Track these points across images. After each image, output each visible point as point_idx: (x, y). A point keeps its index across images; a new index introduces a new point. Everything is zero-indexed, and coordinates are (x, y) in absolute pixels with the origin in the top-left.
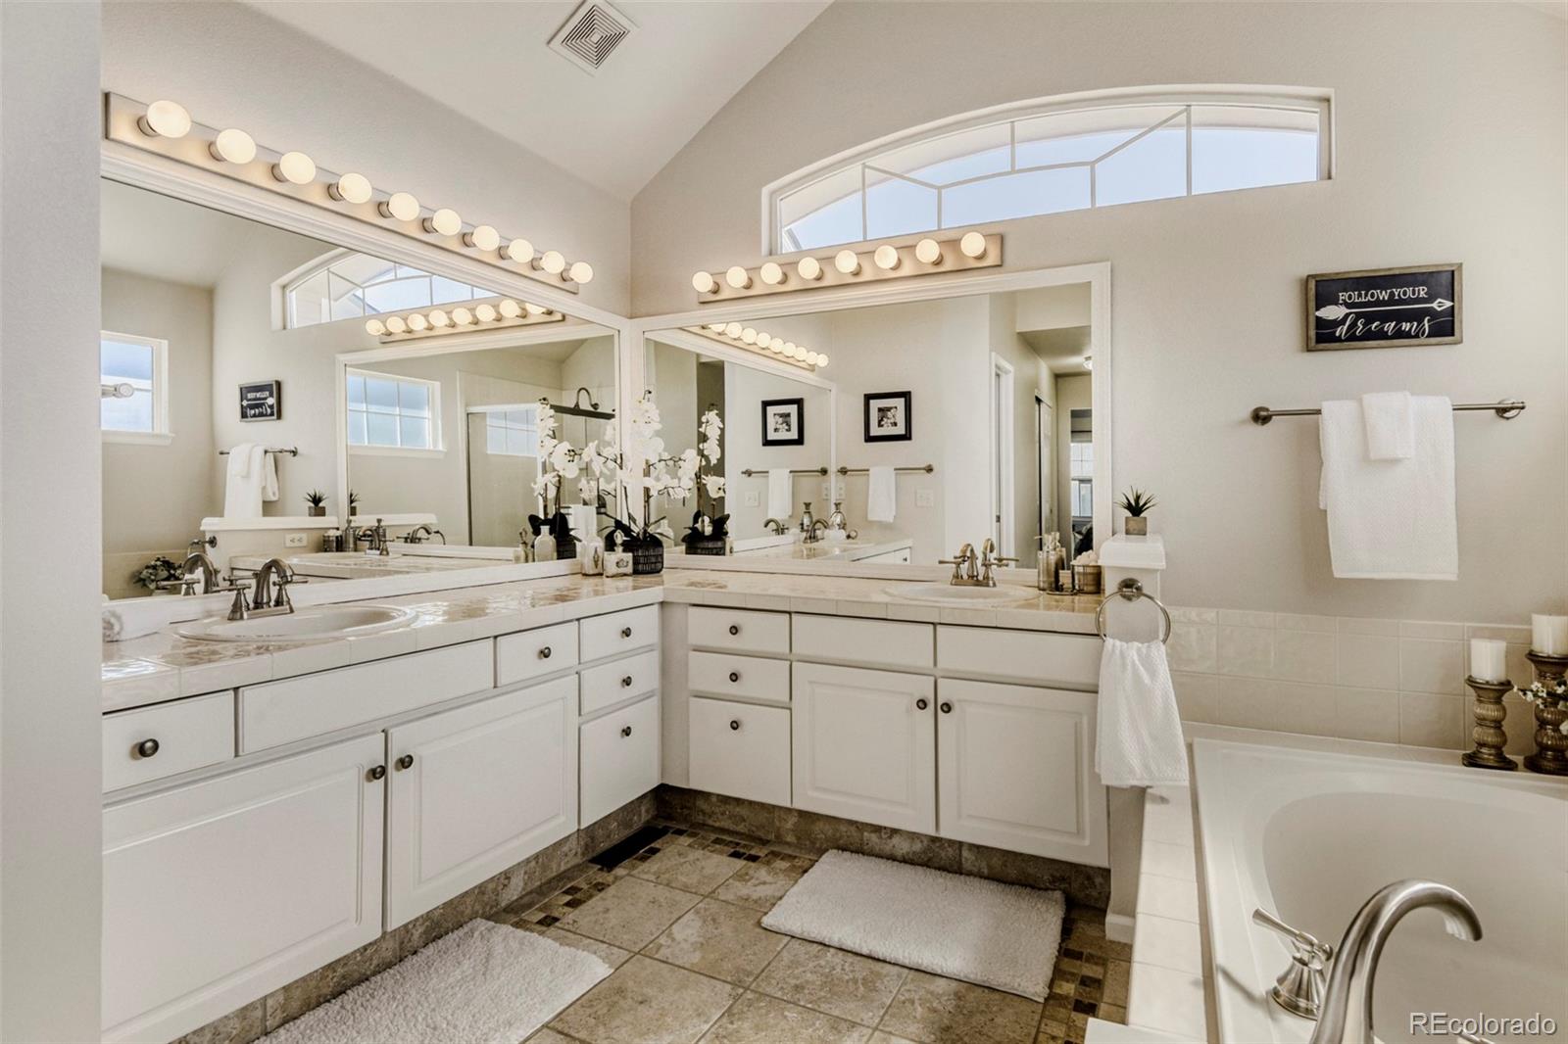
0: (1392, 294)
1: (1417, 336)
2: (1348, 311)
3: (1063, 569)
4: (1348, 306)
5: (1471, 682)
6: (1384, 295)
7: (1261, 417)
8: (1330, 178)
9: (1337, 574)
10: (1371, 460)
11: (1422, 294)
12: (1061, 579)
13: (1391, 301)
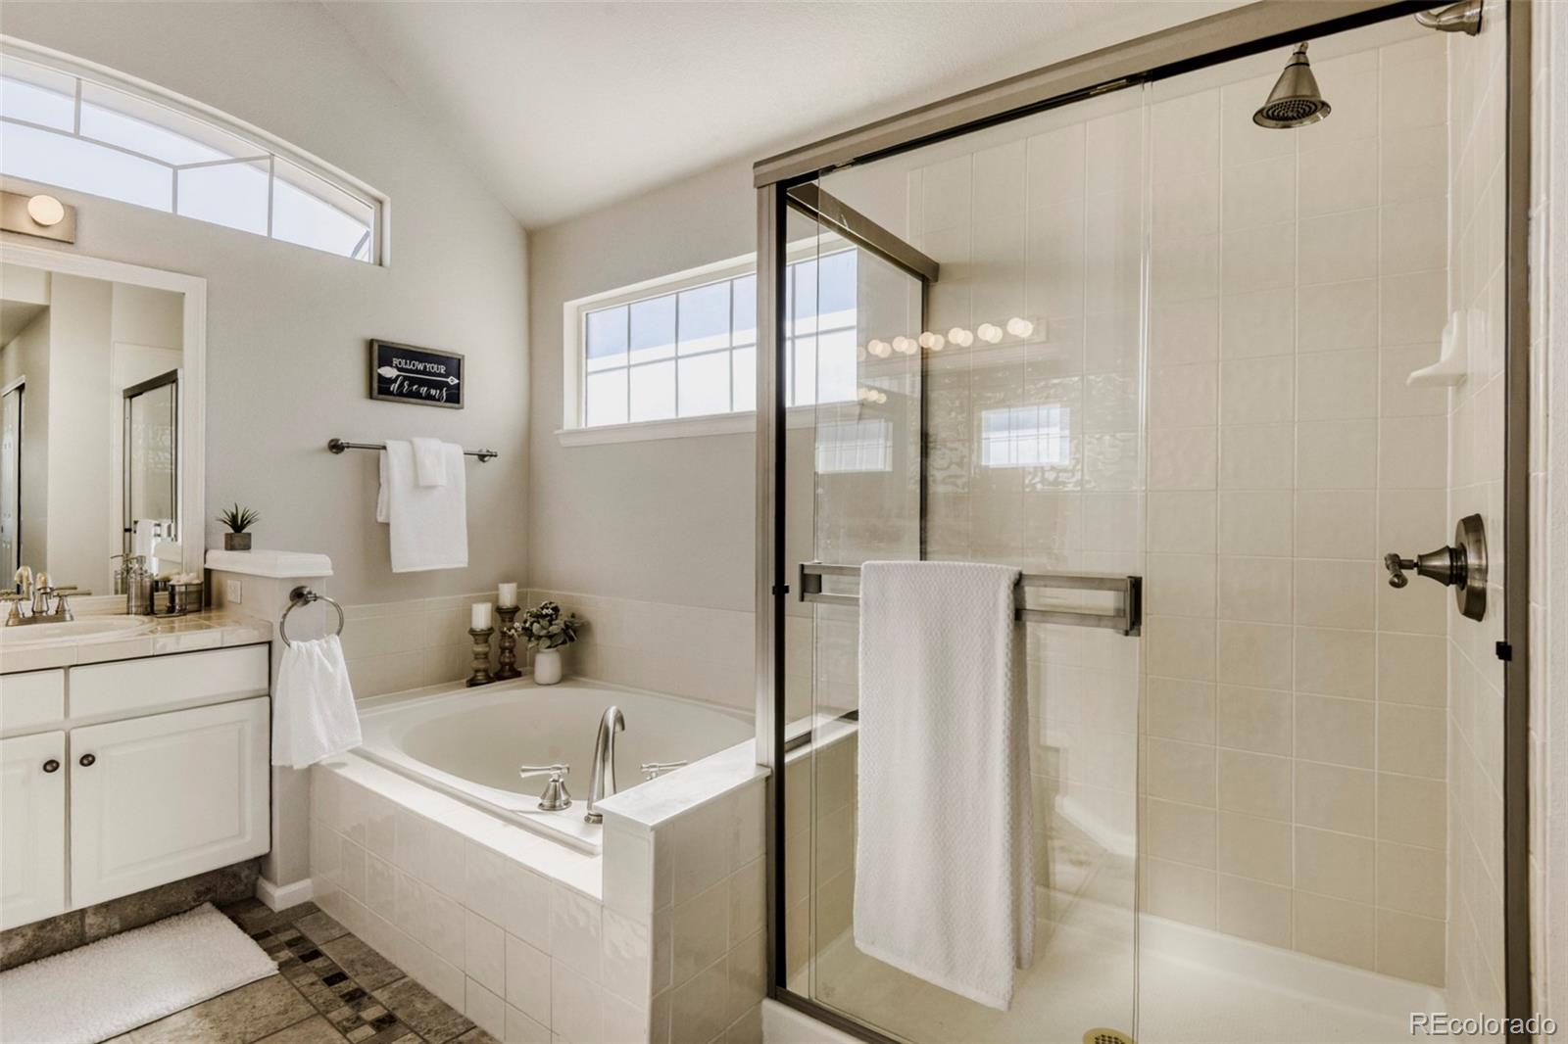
0: (425, 367)
1: (439, 400)
2: (399, 373)
3: (157, 591)
4: (399, 370)
5: (472, 632)
6: (421, 367)
7: (336, 447)
8: (381, 265)
9: (395, 571)
10: (420, 486)
11: (442, 371)
12: (156, 602)
13: (424, 372)
